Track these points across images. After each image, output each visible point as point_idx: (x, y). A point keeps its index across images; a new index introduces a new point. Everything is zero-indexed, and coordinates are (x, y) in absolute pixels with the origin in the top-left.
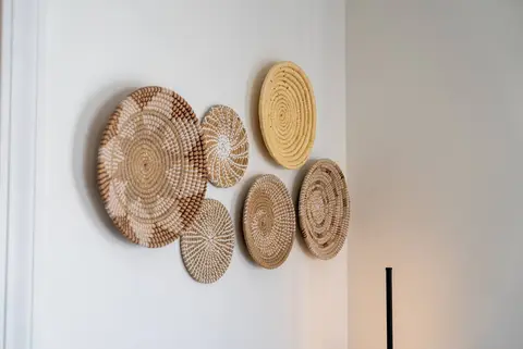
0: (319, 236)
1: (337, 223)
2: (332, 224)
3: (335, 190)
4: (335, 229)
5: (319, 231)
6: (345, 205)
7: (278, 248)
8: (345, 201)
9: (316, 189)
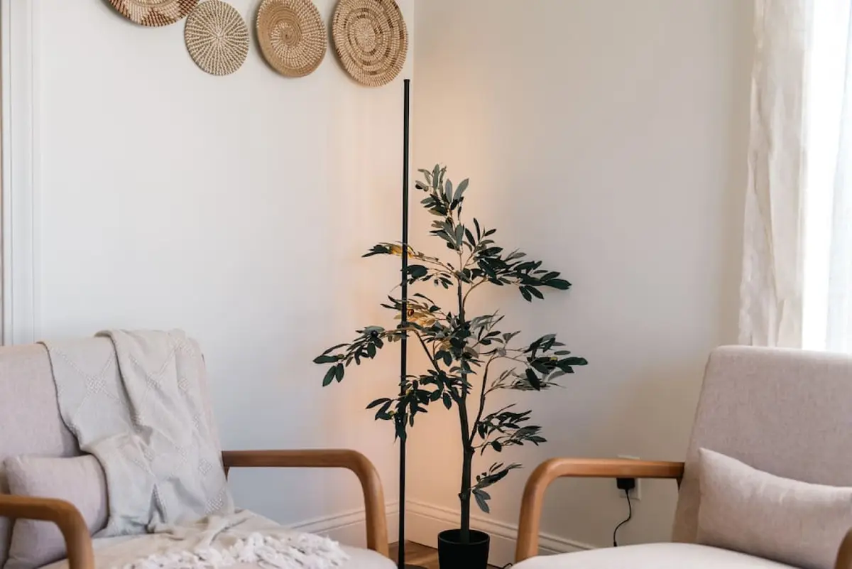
0: (368, 64)
1: (392, 54)
2: (386, 55)
3: (389, 21)
4: (388, 61)
5: (366, 58)
6: (402, 36)
7: (304, 64)
8: (401, 33)
9: (363, 16)
